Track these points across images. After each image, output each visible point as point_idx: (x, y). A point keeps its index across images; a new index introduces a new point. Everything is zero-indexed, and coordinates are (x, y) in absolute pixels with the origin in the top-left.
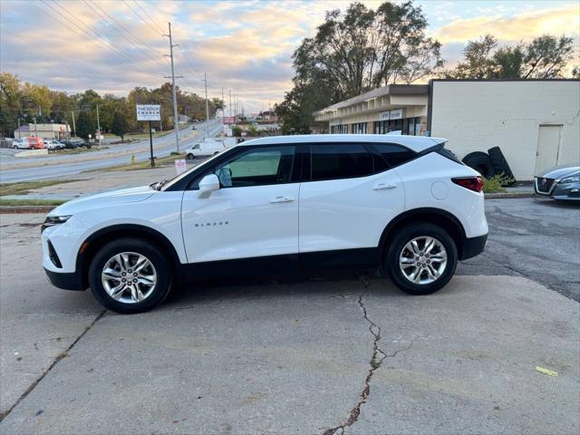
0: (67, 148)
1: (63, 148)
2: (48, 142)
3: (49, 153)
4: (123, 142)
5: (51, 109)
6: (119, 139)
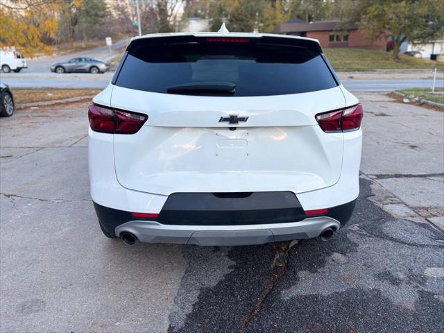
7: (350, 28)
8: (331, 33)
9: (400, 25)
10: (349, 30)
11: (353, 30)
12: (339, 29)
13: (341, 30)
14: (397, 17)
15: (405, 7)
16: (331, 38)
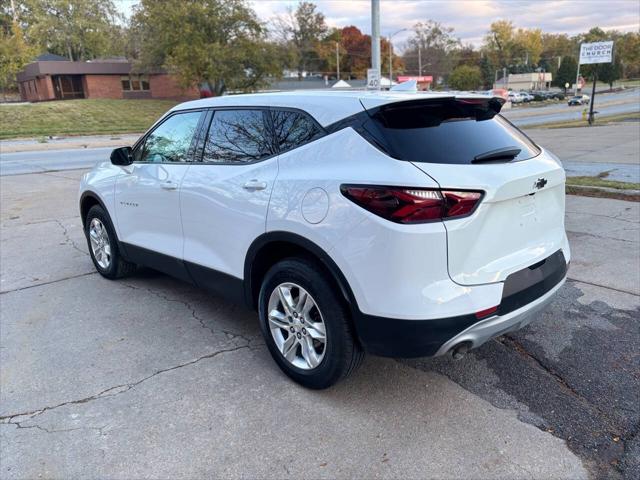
0: (534, 100)
1: (532, 100)
2: (515, 95)
3: (513, 106)
4: (611, 91)
5: (541, 56)
6: (607, 87)
7: (151, 72)
8: (126, 79)
9: (220, 71)
10: (150, 75)
11: (156, 75)
12: (137, 73)
13: (140, 75)
14: (214, 60)
15: (220, 49)
16: (126, 85)
